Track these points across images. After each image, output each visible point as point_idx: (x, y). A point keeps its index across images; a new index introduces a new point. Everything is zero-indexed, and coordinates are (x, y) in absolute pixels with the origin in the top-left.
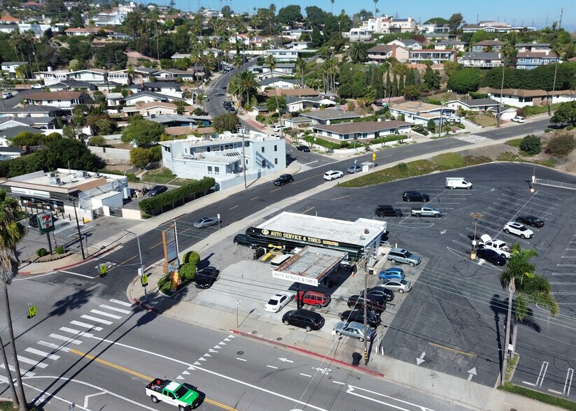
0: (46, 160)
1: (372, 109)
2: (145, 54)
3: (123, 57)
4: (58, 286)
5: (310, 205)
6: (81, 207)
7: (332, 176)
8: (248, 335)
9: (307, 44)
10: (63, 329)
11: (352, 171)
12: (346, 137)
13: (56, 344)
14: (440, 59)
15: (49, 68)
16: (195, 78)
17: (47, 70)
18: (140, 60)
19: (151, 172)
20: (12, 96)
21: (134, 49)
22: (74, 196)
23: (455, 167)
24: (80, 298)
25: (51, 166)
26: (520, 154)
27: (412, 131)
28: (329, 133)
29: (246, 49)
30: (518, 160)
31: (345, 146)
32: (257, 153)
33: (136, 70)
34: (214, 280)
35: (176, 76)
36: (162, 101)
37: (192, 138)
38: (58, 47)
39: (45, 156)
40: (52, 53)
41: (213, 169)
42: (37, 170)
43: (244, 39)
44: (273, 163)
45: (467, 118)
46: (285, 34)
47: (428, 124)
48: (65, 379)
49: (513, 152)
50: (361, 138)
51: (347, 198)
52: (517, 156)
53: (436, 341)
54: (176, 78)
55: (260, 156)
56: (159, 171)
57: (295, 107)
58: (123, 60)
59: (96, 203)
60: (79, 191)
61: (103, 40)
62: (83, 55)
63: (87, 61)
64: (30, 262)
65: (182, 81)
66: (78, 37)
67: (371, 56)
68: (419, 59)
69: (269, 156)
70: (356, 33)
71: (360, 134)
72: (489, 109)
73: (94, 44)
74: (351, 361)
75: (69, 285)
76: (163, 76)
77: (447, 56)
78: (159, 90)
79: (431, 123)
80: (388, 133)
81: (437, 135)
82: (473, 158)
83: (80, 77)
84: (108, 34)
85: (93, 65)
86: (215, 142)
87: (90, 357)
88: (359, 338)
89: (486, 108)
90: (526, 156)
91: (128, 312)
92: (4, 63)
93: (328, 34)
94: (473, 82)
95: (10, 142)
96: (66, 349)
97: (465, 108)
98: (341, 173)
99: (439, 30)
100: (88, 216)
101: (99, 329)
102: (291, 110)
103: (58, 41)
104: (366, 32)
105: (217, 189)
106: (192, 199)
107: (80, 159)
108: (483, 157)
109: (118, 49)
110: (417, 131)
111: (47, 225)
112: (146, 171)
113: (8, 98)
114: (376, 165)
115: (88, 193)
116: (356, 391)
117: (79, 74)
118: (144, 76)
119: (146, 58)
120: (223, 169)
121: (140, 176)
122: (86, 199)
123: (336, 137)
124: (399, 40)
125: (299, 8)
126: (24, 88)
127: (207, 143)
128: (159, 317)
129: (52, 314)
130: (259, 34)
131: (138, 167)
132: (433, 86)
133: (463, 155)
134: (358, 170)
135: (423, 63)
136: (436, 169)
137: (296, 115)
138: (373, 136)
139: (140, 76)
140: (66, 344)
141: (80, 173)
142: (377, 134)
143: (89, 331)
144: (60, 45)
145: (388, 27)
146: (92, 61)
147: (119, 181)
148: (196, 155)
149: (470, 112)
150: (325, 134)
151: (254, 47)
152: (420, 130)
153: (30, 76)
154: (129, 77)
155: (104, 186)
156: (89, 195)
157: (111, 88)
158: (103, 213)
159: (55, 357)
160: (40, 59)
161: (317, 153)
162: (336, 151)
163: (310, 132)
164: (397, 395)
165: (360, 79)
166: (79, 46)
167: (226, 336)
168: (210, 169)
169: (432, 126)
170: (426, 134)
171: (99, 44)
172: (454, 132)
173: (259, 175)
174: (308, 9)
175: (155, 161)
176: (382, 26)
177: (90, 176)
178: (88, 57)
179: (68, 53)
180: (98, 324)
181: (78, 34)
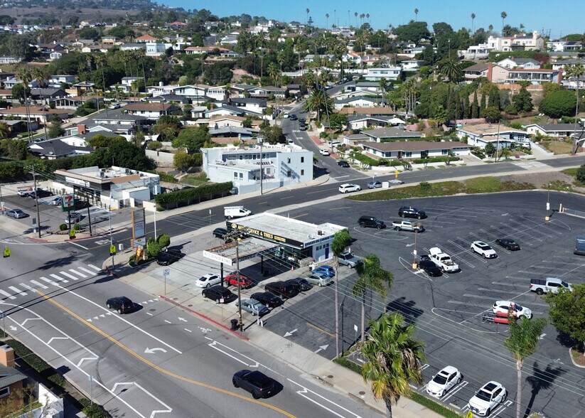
0: (103, 158)
1: (443, 130)
2: (250, 72)
3: (228, 74)
4: (60, 251)
5: (305, 212)
6: (112, 197)
7: (347, 189)
8: (169, 300)
9: (418, 63)
10: (43, 278)
11: (371, 186)
12: (389, 154)
13: (30, 286)
14: (541, 80)
15: (160, 83)
16: (288, 95)
17: (158, 85)
18: (244, 77)
19: (190, 175)
20: (120, 107)
21: (240, 67)
22: (107, 187)
23: (487, 191)
24: (67, 261)
25: (106, 163)
26: (574, 184)
27: (471, 154)
28: (375, 151)
29: (356, 68)
30: (567, 190)
31: (383, 163)
32: (283, 163)
33: (233, 87)
34: (177, 260)
35: (269, 92)
36: (238, 115)
37: (231, 146)
38: (175, 64)
39: (103, 155)
40: (167, 69)
41: (239, 175)
42: (93, 166)
43: (355, 58)
44: (299, 173)
45: (540, 144)
46: (406, 52)
47: (487, 146)
48: (21, 307)
49: (566, 180)
50: (405, 157)
51: (345, 209)
52: (569, 186)
53: (314, 323)
54: (268, 95)
55: (286, 166)
56: (198, 174)
57: (358, 125)
58: (227, 77)
59: (125, 195)
60: (111, 183)
61: (215, 58)
62: (193, 72)
63: (197, 77)
64: (52, 234)
65: (274, 98)
66: (196, 54)
67: (467, 76)
68: (516, 79)
69: (296, 167)
70: (474, 51)
71: (404, 153)
72: (572, 135)
73: (207, 62)
74: (230, 326)
75: (67, 251)
76: (257, 93)
77: (548, 76)
78: (245, 105)
79: (489, 145)
80: (440, 154)
81: (494, 159)
82: (513, 184)
83: (184, 92)
84: (223, 52)
85: (201, 81)
86: (249, 151)
87: (46, 297)
88: (251, 312)
89: (568, 134)
90: (579, 186)
91: (95, 274)
92: (124, 78)
93: (443, 52)
94: (567, 106)
95: (87, 143)
96: (34, 290)
97: (542, 133)
98: (358, 187)
99: (570, 48)
100: (115, 205)
101: (66, 281)
102: (354, 127)
103: (176, 59)
104: (485, 50)
105: (236, 193)
106: (210, 199)
107: (132, 159)
108: (527, 183)
109: (225, 66)
110: (475, 154)
111: (69, 205)
112: (186, 174)
113: (116, 108)
114: (403, 183)
115: (119, 185)
116: (217, 345)
117: (184, 88)
118: (240, 92)
119: (249, 75)
120: (246, 175)
121: (179, 178)
122: (118, 191)
123: (379, 154)
124: (511, 58)
125: (425, 24)
126: (133, 100)
127: (242, 151)
128: (115, 281)
129: (40, 268)
130: (377, 53)
131: (179, 169)
132: (522, 109)
133: (503, 180)
134: (378, 185)
135: (518, 83)
136: (463, 191)
137: (357, 132)
138: (419, 156)
139: (236, 92)
140: (36, 287)
141: (123, 170)
142: (424, 154)
143: (58, 282)
144: (177, 62)
145: (509, 44)
146: (200, 78)
147: (151, 179)
148: (228, 161)
149: (547, 137)
150: (371, 151)
151: (365, 65)
152: (478, 153)
153: (142, 89)
154: (226, 92)
155: (136, 181)
156: (120, 188)
157: (200, 102)
158: (129, 203)
159: (24, 294)
160: (156, 74)
161: (354, 169)
162: (374, 168)
163: (360, 149)
164: (246, 353)
165: (438, 98)
166: (192, 63)
167: (152, 298)
168: (236, 175)
169: (491, 150)
170: (482, 157)
171: (210, 62)
172: (517, 157)
173: (282, 184)
174: (436, 26)
175: (196, 165)
176: (503, 44)
177: (132, 173)
178: (198, 74)
179: (181, 70)
180: (66, 278)
181: (195, 52)
